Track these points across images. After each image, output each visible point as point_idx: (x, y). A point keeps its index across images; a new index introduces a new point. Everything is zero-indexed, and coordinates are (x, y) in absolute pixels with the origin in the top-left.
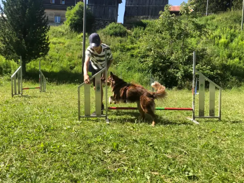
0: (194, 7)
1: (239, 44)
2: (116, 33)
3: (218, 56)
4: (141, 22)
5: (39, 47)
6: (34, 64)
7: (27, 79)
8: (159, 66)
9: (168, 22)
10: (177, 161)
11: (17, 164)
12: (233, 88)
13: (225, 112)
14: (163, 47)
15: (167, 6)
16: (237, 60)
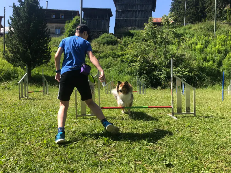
0: (174, 19)
1: (213, 49)
2: (108, 42)
3: (195, 59)
4: (130, 33)
5: (42, 55)
6: (38, 70)
7: (32, 83)
8: (145, 70)
9: (152, 32)
10: (157, 152)
11: (24, 158)
12: (208, 87)
13: (200, 109)
14: (149, 53)
15: (150, 19)
16: (211, 62)
